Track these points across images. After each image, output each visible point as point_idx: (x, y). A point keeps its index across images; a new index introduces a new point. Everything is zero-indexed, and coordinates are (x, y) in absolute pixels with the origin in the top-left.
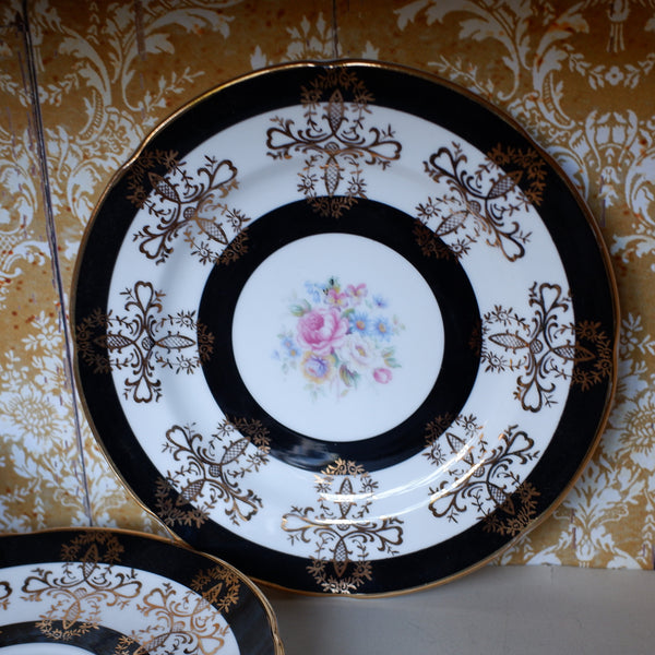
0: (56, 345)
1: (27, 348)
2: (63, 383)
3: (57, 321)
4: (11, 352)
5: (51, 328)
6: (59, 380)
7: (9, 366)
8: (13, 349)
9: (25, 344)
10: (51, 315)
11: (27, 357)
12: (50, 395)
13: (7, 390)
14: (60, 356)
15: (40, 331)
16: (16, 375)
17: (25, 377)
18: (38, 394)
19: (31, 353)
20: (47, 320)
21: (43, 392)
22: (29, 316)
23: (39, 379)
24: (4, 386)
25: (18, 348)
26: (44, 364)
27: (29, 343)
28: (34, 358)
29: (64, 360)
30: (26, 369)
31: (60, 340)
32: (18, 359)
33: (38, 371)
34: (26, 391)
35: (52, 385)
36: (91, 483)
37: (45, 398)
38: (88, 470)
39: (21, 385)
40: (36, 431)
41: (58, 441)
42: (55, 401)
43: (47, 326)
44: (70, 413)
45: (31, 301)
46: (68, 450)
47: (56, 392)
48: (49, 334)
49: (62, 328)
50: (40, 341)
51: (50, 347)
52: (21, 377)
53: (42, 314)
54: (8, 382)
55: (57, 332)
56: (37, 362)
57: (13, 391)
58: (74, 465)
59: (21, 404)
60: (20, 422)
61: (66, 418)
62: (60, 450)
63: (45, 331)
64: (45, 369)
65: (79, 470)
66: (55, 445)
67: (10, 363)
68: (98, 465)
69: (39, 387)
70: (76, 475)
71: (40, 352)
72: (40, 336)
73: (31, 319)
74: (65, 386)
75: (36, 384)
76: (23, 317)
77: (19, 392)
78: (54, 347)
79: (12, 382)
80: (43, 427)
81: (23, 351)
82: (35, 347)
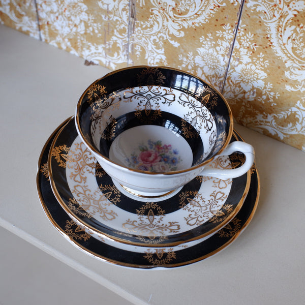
0: (230, 38)
1: (217, 35)
2: (227, 53)
3: (234, 30)
4: (210, 34)
5: (230, 31)
6: (226, 52)
7: (207, 39)
8: (211, 33)
9: (217, 33)
10: (232, 26)
11: (216, 39)
12: (220, 56)
13: (203, 47)
14: (230, 43)
15: (225, 31)
16: (209, 43)
17: (213, 45)
18: (215, 53)
19: (218, 37)
20: (230, 27)
21: (218, 54)
22: (223, 23)
23: (218, 48)
24: (203, 45)
25: (214, 33)
26: (222, 43)
27: (219, 33)
28: (219, 40)
29: (231, 45)
30: (214, 43)
31: (232, 37)
32: (212, 38)
33: (219, 45)
34: (211, 51)
35: (222, 52)
36: (225, 92)
37: (218, 56)
38: (225, 87)
39: (210, 48)
40: (210, 66)
41: (217, 73)
42: (221, 58)
43: (229, 30)
44: (225, 65)
45: (226, 18)
46: (220, 77)
47: (223, 55)
48: (228, 33)
49: (235, 33)
50: (224, 34)
51: (227, 38)
52: (211, 45)
53: (228, 25)
54: (205, 45)
55: (232, 34)
56: (219, 42)
57: (206, 49)
58: (220, 83)
59: (207, 54)
60: (205, 61)
61: (223, 66)
62: (217, 76)
63: (227, 31)
64: (222, 45)
65: (221, 86)
66: (216, 74)
67: (208, 38)
68: (229, 87)
69: (217, 51)
70: (220, 87)
71: (222, 38)
72: (224, 33)
73: (223, 25)
74: (228, 55)
75: (216, 49)
76: (220, 22)
77: (208, 50)
78: (228, 39)
79: (207, 45)
80: (213, 66)
81: (215, 35)
82: (221, 36)
